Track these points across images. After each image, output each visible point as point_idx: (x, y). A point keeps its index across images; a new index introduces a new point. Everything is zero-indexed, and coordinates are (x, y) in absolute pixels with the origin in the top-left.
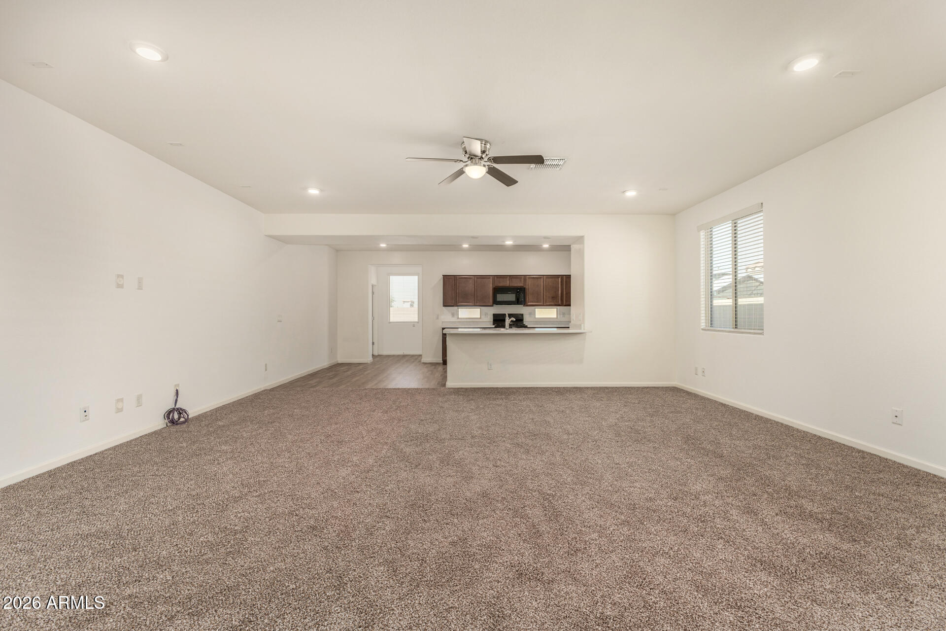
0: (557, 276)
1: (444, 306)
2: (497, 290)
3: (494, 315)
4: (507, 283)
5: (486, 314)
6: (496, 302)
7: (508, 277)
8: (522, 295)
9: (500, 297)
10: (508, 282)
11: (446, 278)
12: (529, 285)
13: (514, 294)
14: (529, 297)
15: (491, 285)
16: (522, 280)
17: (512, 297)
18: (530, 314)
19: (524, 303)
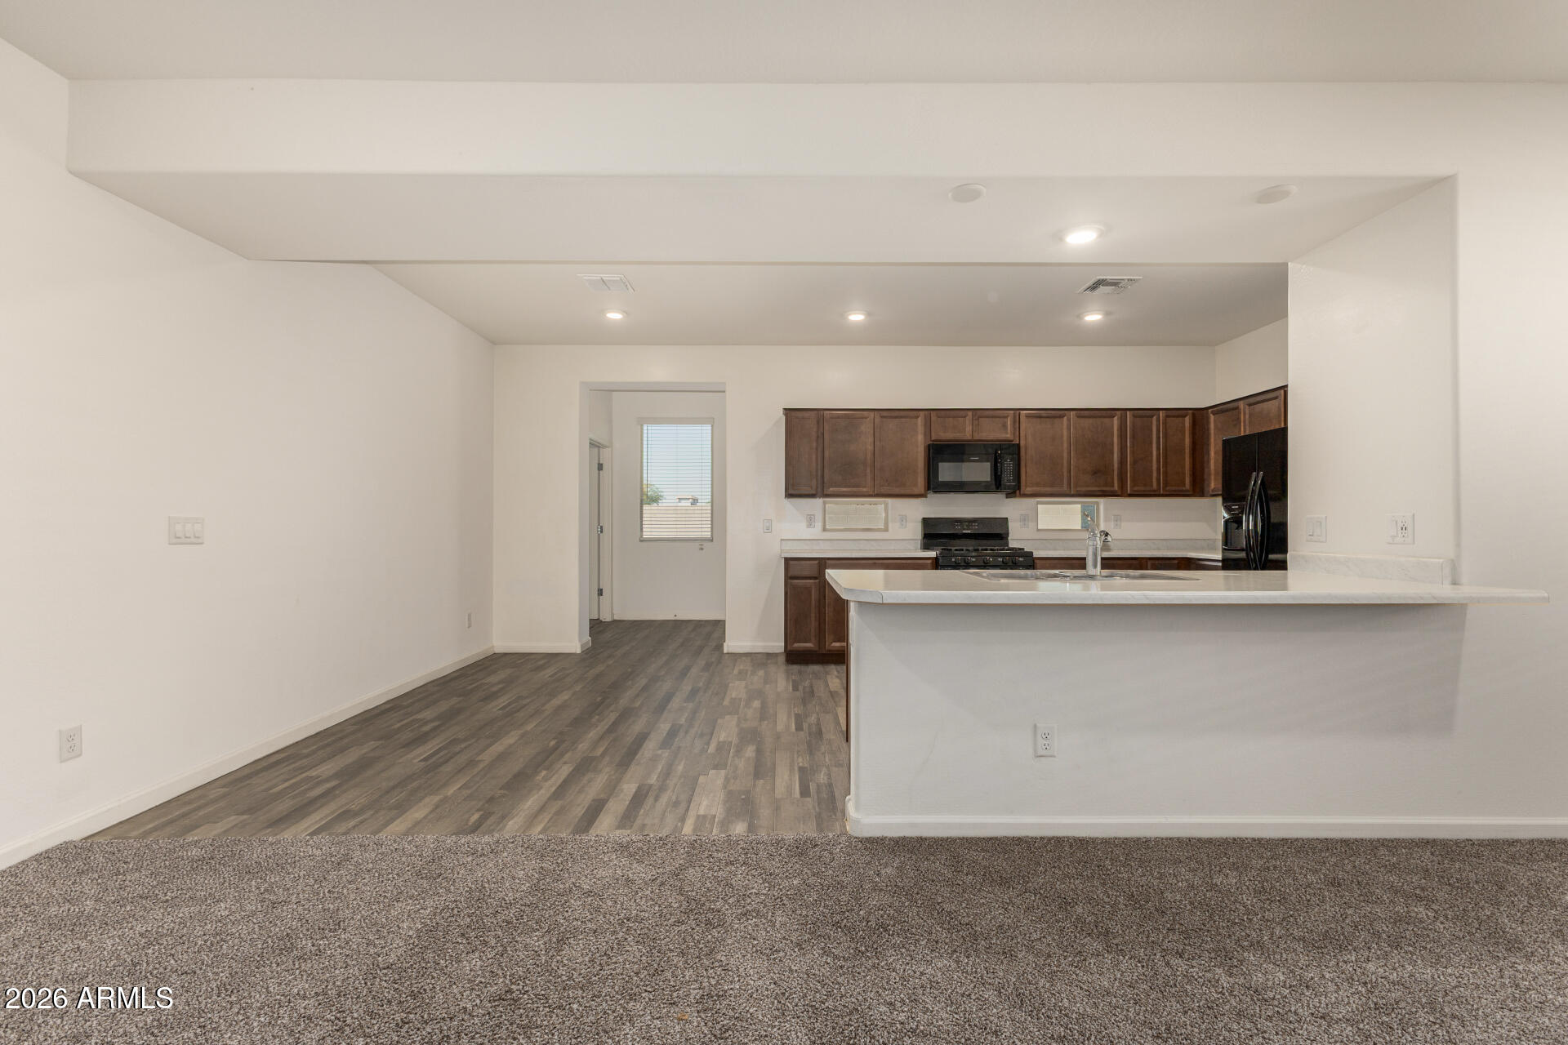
0: (1110, 412)
1: (789, 495)
2: (939, 452)
3: (926, 522)
4: (966, 432)
5: (903, 519)
6: (934, 486)
7: (970, 413)
8: (1008, 465)
9: (947, 471)
10: (969, 428)
11: (792, 415)
12: (1030, 438)
13: (988, 461)
14: (1029, 472)
15: (920, 438)
16: (1009, 422)
17: (980, 471)
18: (1024, 519)
19: (1015, 491)
